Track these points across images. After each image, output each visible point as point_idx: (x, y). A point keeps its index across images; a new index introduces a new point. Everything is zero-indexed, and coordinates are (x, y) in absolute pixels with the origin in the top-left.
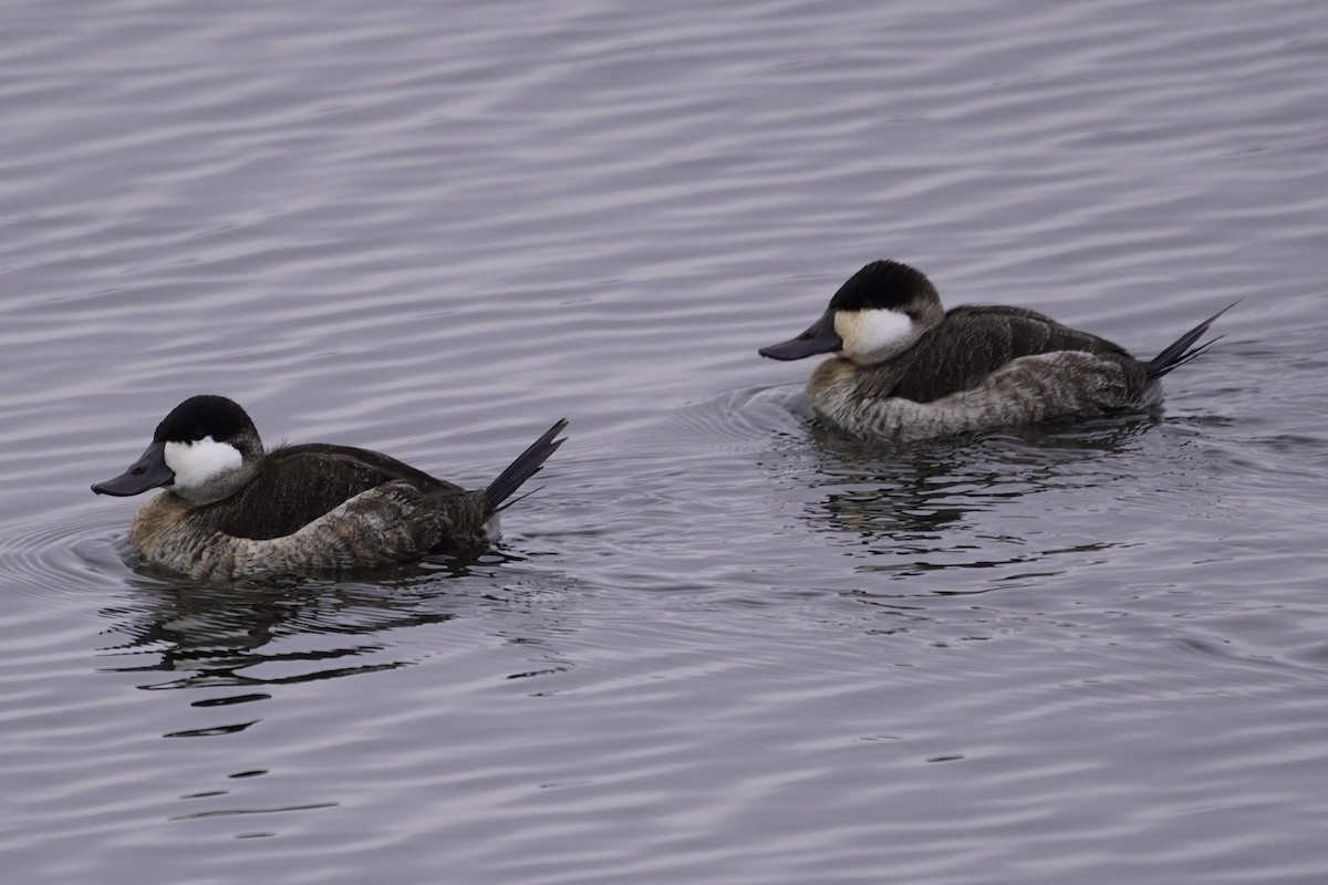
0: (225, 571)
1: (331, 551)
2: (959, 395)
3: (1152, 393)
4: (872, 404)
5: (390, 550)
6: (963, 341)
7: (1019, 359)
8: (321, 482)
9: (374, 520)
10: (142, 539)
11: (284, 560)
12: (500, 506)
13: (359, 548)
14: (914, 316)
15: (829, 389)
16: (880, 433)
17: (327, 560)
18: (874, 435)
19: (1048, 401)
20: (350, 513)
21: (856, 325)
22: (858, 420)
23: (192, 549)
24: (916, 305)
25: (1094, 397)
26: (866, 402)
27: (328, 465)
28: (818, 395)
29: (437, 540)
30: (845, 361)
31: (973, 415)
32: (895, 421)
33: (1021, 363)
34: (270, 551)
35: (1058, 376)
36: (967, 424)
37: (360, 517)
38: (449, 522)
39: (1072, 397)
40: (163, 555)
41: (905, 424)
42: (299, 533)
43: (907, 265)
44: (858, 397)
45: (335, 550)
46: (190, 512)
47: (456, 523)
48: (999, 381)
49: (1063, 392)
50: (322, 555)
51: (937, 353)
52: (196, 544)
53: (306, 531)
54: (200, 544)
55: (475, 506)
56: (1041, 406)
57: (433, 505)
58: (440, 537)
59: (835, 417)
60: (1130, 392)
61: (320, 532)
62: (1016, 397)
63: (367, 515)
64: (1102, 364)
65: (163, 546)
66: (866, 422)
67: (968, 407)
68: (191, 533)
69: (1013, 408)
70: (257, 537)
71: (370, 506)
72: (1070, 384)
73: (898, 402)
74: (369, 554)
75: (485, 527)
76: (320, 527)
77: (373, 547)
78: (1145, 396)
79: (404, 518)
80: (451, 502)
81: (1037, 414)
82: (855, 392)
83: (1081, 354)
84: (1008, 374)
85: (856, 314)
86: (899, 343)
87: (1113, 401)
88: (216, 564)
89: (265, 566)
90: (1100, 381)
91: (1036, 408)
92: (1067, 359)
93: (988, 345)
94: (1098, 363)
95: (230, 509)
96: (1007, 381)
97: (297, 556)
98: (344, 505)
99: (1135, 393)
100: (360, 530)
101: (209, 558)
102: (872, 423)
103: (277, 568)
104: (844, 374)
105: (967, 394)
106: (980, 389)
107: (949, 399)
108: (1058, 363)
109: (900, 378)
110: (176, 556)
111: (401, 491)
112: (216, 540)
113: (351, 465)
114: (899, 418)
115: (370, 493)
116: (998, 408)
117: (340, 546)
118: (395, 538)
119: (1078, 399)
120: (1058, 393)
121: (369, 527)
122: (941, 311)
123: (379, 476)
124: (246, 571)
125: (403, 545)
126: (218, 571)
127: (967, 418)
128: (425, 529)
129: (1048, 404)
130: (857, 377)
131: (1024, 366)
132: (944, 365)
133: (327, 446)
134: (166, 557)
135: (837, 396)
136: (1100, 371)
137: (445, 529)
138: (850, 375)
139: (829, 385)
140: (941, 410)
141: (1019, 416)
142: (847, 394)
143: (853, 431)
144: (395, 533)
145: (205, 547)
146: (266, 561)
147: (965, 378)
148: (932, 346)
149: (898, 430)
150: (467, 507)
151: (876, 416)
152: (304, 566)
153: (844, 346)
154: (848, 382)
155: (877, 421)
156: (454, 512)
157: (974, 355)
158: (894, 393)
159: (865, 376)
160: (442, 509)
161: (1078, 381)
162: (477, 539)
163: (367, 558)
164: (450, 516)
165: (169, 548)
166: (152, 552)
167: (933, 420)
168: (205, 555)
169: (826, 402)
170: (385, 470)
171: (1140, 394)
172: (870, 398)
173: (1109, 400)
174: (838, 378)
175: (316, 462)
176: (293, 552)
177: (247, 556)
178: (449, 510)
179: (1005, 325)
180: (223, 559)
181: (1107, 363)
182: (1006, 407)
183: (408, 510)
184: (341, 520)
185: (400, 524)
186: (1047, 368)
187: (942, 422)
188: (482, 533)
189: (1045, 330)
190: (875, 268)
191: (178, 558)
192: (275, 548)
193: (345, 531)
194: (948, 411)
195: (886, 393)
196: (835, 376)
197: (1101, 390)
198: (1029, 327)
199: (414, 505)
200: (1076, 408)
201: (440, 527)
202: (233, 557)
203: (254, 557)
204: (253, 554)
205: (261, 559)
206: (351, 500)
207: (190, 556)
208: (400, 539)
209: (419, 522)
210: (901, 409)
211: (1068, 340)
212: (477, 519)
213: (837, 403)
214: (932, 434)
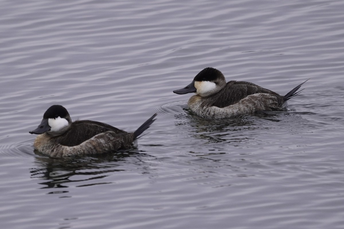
0: (60, 155)
1: (90, 149)
2: (231, 106)
3: (285, 105)
4: (206, 108)
5: (107, 149)
6: (233, 92)
7: (248, 96)
8: (89, 131)
9: (102, 141)
10: (37, 145)
11: (77, 152)
12: (137, 137)
13: (98, 149)
14: (217, 83)
15: (194, 104)
16: (209, 116)
17: (89, 152)
18: (207, 116)
19: (256, 107)
20: (96, 139)
21: (200, 85)
22: (202, 112)
23: (51, 148)
24: (218, 80)
25: (269, 106)
26: (205, 107)
27: (91, 126)
28: (191, 105)
29: (120, 147)
30: (198, 95)
31: (235, 111)
32: (213, 112)
33: (248, 97)
34: (73, 149)
35: (259, 100)
36: (233, 114)
37: (98, 140)
38: (123, 142)
39: (263, 106)
40: (43, 150)
41: (216, 113)
42: (81, 144)
43: (216, 69)
44: (202, 106)
45: (91, 149)
46: (52, 138)
47: (125, 142)
48: (243, 101)
49: (260, 105)
50: (87, 150)
51: (226, 94)
52: (52, 147)
53: (83, 144)
54: (54, 147)
55: (130, 137)
56: (254, 108)
57: (119, 137)
58: (121, 146)
59: (196, 112)
60: (279, 105)
61: (87, 144)
62: (247, 106)
63: (100, 140)
64: (271, 97)
65: (43, 148)
66: (205, 113)
67: (234, 109)
68: (51, 144)
69: (246, 109)
70: (69, 146)
71: (101, 137)
72: (262, 102)
73: (214, 107)
74: (101, 150)
75: (133, 143)
76: (87, 143)
77: (102, 148)
78: (283, 106)
79: (111, 140)
80: (124, 136)
81: (253, 111)
82: (201, 105)
83: (266, 94)
84: (245, 100)
85: (201, 82)
86: (212, 91)
87: (275, 107)
88: (58, 153)
89: (71, 154)
90: (271, 101)
91: (253, 109)
92: (262, 96)
93: (240, 93)
94: (270, 97)
95: (63, 138)
96: (245, 102)
97: (80, 151)
98: (94, 137)
99: (280, 105)
100: (98, 143)
101: (56, 151)
102: (206, 113)
103: (75, 154)
104: (198, 99)
105: (233, 105)
106: (237, 104)
107: (229, 107)
108: (259, 97)
109: (215, 101)
110: (47, 150)
111: (110, 133)
112: (58, 146)
113: (97, 127)
114: (214, 112)
115: (102, 134)
116: (242, 109)
117: (92, 148)
118: (108, 146)
119: (264, 106)
120: (259, 105)
121: (101, 143)
122: (225, 83)
123: (105, 129)
124: (66, 155)
125: (110, 148)
126: (58, 155)
127: (233, 112)
128: (117, 143)
129: (256, 108)
130: (202, 100)
131: (250, 97)
132: (228, 98)
133: (90, 121)
134: (44, 150)
135: (196, 106)
136: (271, 99)
137: (122, 144)
138: (200, 100)
139: (194, 103)
140: (226, 109)
141: (248, 111)
142: (199, 105)
143: (201, 116)
144: (108, 144)
145: (55, 148)
146: (72, 152)
147: (233, 101)
148: (225, 92)
149: (214, 115)
150: (128, 137)
151: (208, 111)
152: (83, 154)
153: (197, 91)
154: (199, 102)
155: (208, 113)
156: (125, 139)
157: (236, 95)
158: (213, 105)
159: (204, 100)
160: (121, 138)
161: (265, 102)
162: (131, 146)
163: (100, 151)
164: (124, 140)
165: (45, 148)
166: (40, 149)
167: (224, 112)
168: (55, 150)
169: (193, 107)
170: (107, 128)
171: (282, 105)
172: (206, 106)
173: (273, 106)
174: (196, 101)
175: (87, 126)
176: (79, 150)
177: (66, 151)
178: (123, 138)
179: (245, 87)
180: (60, 152)
181: (273, 97)
182: (244, 109)
183: (112, 138)
184: (93, 141)
185: (110, 142)
186: (256, 98)
187: (226, 113)
188: (132, 145)
189: (256, 88)
190: (207, 69)
191: (47, 151)
192: (74, 149)
193: (94, 144)
194: (228, 110)
195: (211, 105)
196: (196, 100)
197: (271, 104)
198: (251, 88)
199: (114, 137)
200: (264, 109)
201: (121, 143)
202: (63, 151)
203: (69, 151)
204: (68, 150)
205: (70, 152)
206: (96, 136)
207: (50, 150)
208: (110, 146)
209: (115, 142)
210: (215, 109)
211: (263, 91)
212: (131, 141)
213: (196, 107)
214: (224, 117)
